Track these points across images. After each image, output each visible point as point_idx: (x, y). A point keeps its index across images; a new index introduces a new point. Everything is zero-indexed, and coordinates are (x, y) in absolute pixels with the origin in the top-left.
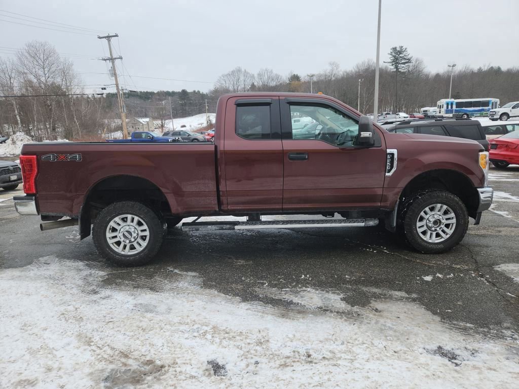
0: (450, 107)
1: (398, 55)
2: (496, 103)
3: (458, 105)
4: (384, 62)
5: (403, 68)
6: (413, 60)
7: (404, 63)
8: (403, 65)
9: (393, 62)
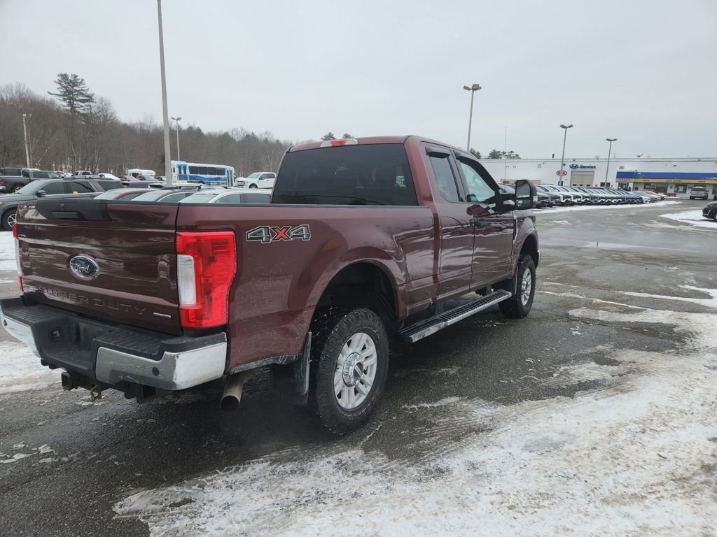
0: (182, 171)
1: (70, 86)
2: (231, 171)
3: (193, 170)
4: (50, 93)
5: (81, 108)
6: (96, 98)
7: (83, 101)
8: (81, 104)
9: (63, 95)
